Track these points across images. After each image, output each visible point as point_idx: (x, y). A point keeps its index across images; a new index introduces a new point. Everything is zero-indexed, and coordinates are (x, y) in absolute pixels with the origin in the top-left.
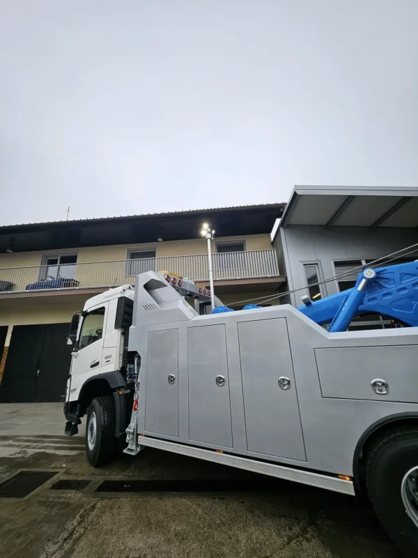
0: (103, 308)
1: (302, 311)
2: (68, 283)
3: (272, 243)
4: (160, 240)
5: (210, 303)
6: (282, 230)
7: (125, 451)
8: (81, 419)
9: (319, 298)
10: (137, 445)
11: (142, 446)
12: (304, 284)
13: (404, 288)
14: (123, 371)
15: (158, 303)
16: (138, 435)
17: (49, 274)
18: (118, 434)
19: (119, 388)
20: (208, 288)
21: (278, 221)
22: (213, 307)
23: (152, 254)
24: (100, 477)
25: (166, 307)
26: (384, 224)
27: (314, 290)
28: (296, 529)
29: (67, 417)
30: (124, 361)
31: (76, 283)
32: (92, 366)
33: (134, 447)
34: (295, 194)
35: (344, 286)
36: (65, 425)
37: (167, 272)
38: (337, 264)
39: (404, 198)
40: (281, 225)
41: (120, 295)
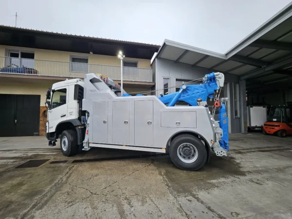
0: (65, 89)
1: (159, 98)
2: (30, 71)
3: (151, 65)
4: (91, 53)
5: (120, 92)
6: (156, 60)
7: (83, 149)
8: (57, 140)
9: (167, 94)
10: (89, 147)
11: (91, 147)
12: (162, 87)
13: (199, 92)
14: (79, 119)
15: (98, 89)
16: (89, 143)
17: (12, 63)
18: (79, 143)
19: (78, 126)
20: (120, 84)
21: (156, 54)
22: (122, 93)
23: (86, 61)
24: (72, 159)
25: (102, 92)
26: (198, 65)
27: (166, 91)
28: (147, 164)
29: (49, 139)
30: (79, 115)
31: (36, 72)
32: (61, 117)
33: (87, 148)
34: (165, 44)
35: (178, 90)
36: (48, 143)
37: (101, 75)
38: (177, 80)
39: (207, 55)
40: (157, 57)
41: (76, 84)
